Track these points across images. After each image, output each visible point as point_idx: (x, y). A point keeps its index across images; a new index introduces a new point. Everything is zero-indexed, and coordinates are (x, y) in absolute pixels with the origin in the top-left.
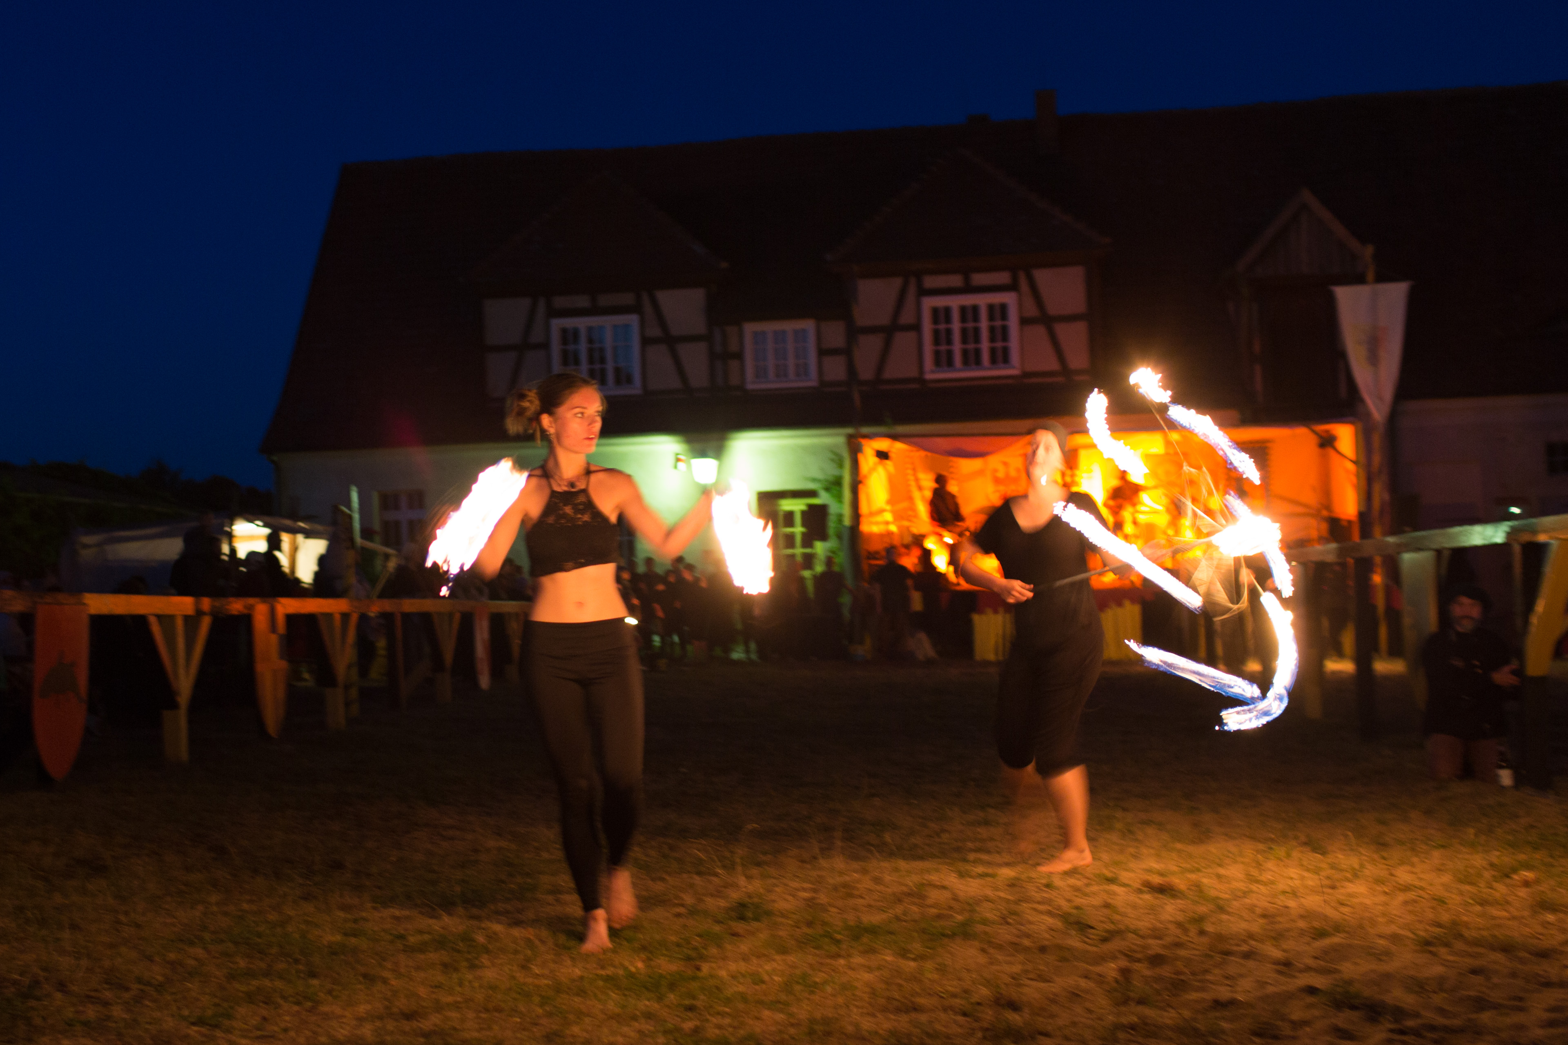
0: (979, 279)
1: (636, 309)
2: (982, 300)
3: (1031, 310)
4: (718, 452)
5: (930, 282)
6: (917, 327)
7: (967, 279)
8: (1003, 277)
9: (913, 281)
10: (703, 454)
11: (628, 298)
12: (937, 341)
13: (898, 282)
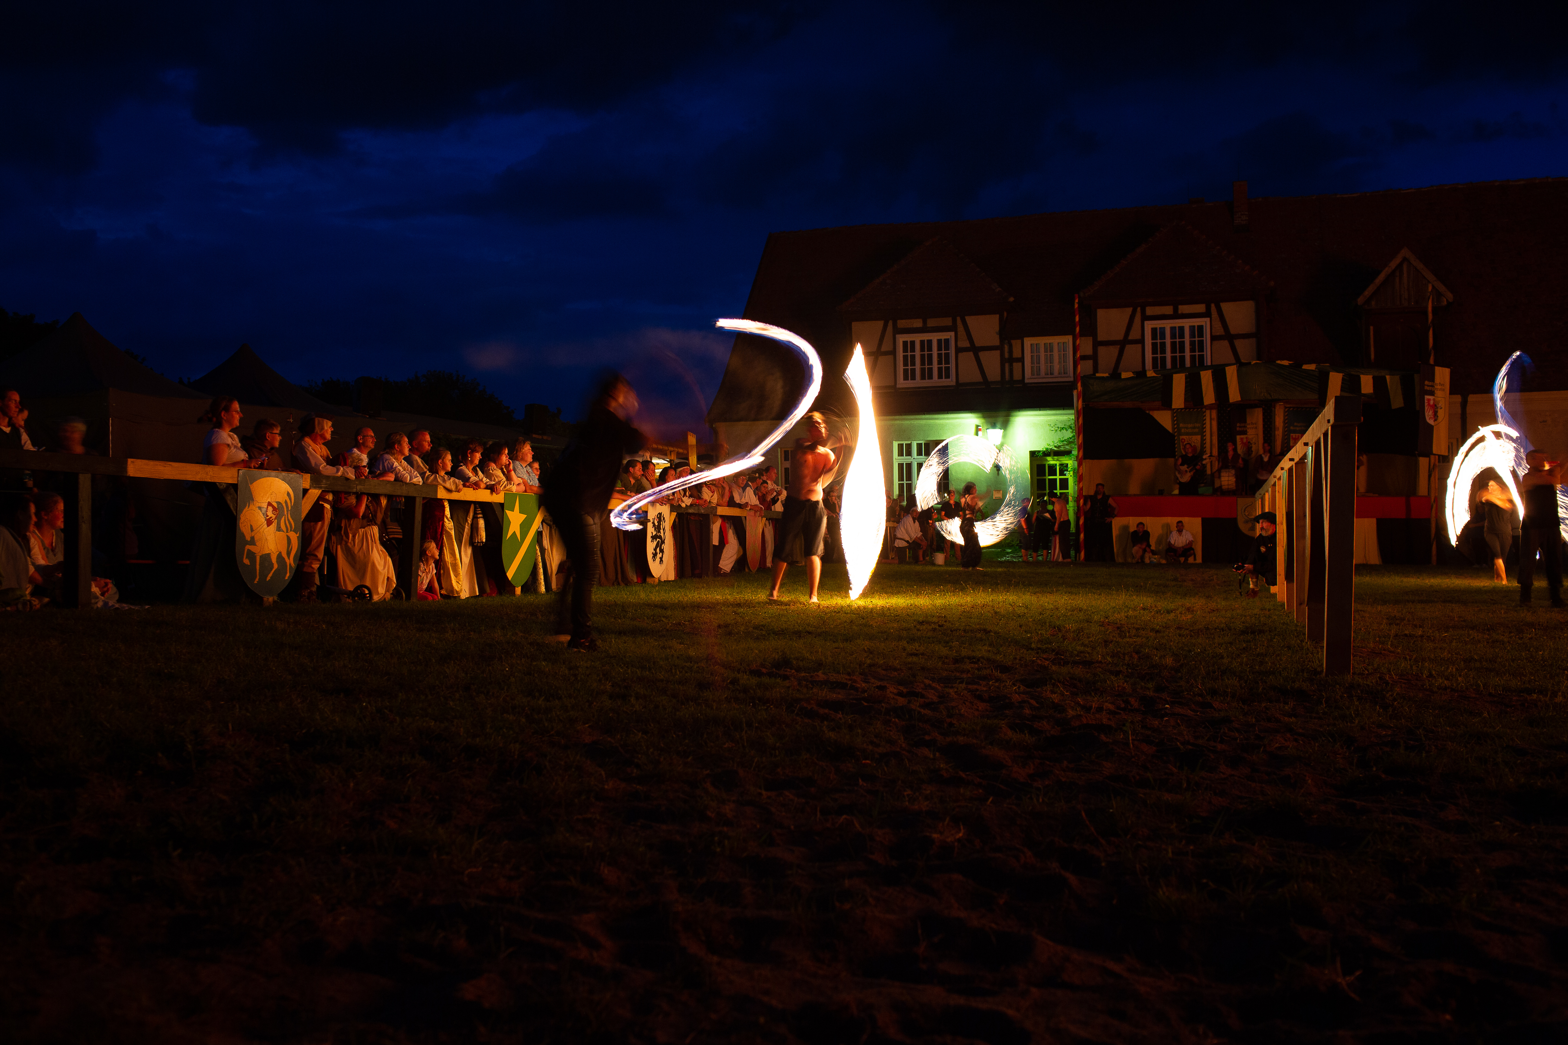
0: (1184, 309)
1: (953, 328)
2: (1186, 323)
3: (1220, 331)
4: (1005, 425)
5: (1150, 311)
6: (1142, 341)
7: (1176, 310)
8: (1200, 308)
9: (1139, 309)
10: (993, 426)
11: (948, 321)
12: (1154, 351)
13: (1129, 310)
